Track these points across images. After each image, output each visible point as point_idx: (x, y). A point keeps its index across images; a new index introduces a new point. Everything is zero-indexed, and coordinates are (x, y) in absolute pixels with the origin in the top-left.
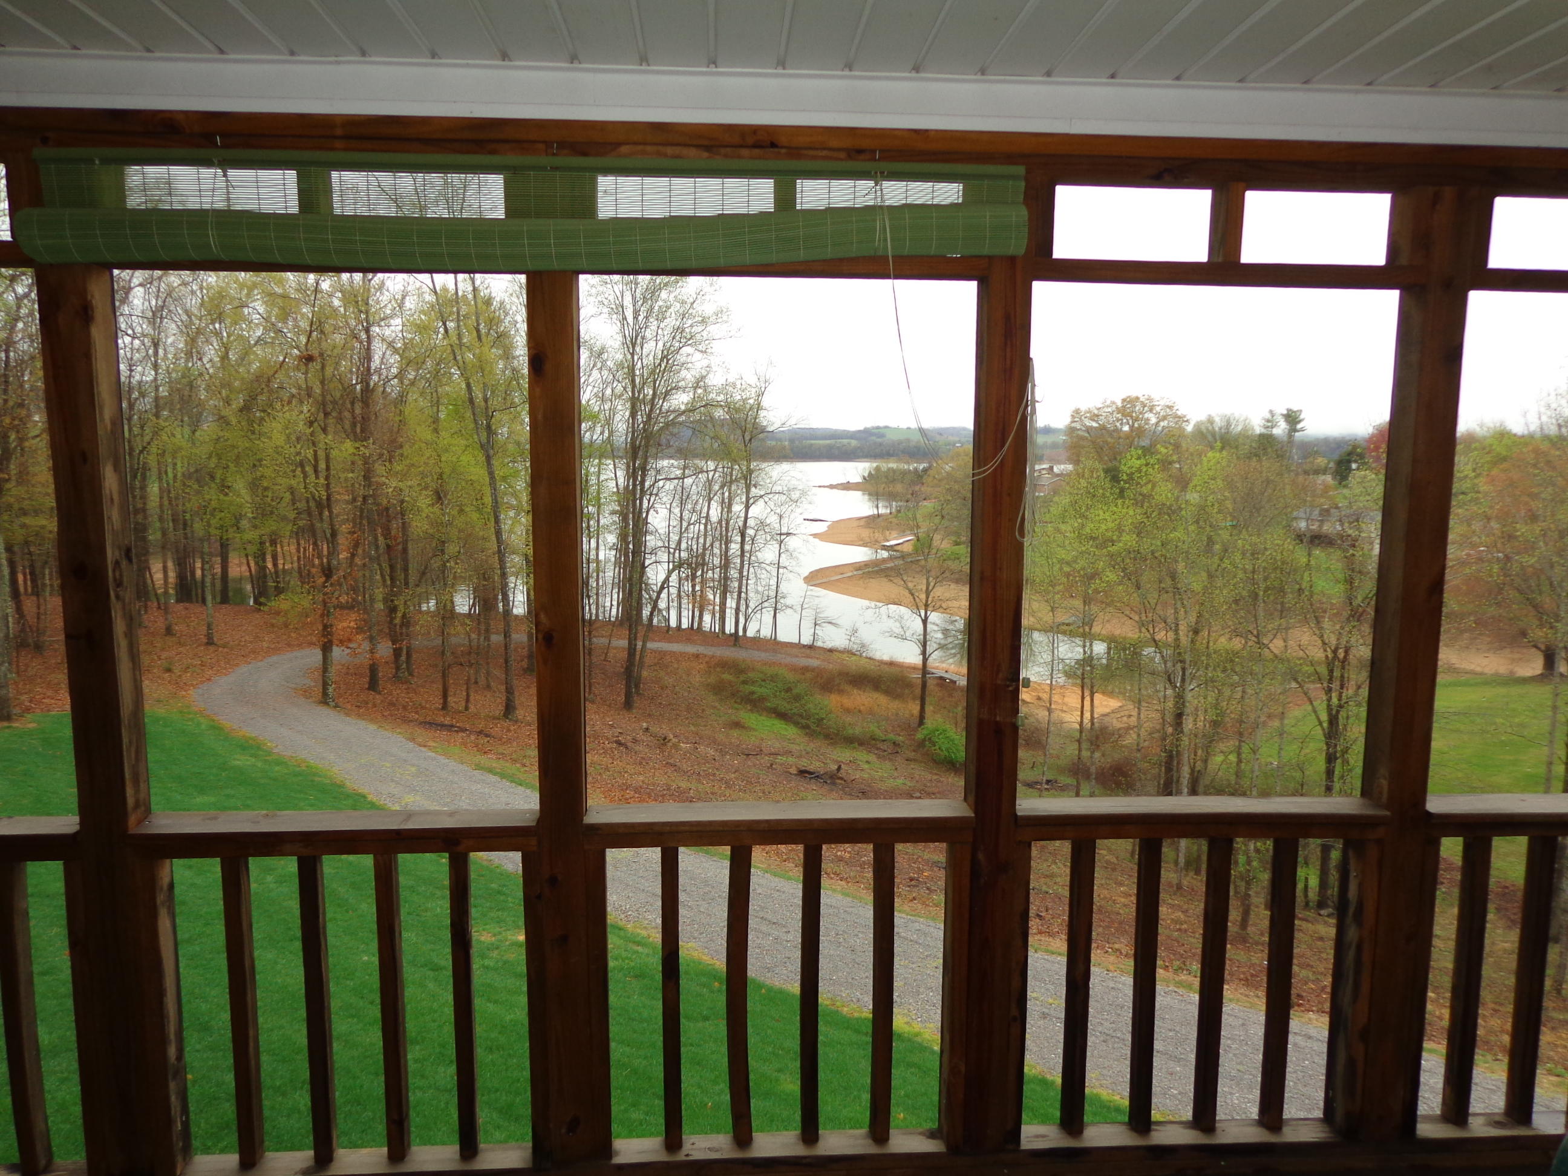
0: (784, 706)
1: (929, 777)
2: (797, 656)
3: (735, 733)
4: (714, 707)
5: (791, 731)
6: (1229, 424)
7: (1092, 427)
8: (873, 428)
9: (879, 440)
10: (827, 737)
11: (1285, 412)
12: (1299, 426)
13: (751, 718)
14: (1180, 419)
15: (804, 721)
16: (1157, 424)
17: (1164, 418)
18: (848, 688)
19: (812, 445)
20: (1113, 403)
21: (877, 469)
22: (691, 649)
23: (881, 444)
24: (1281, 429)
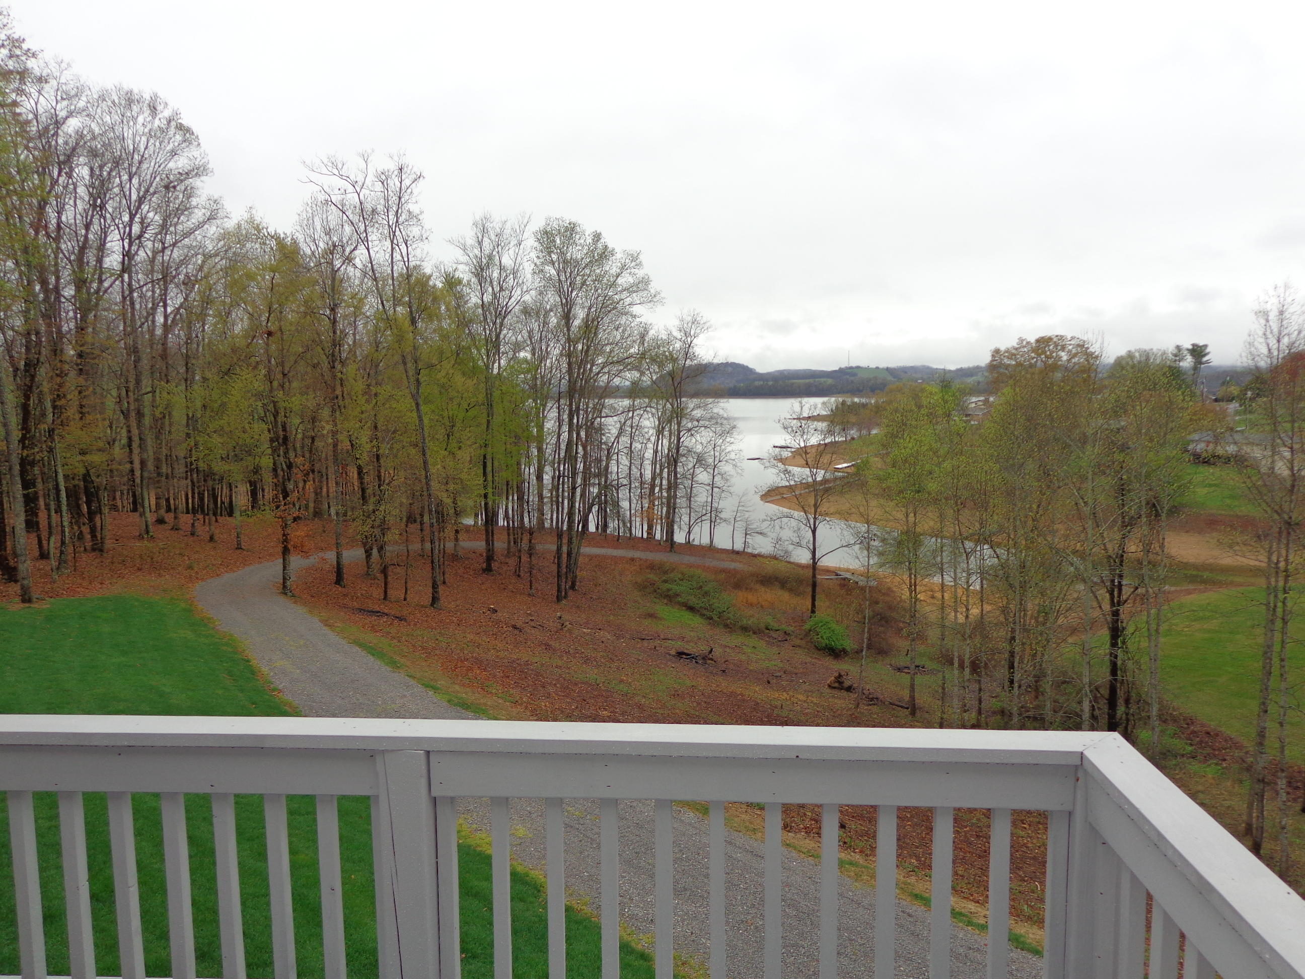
0: (693, 601)
1: (809, 659)
2: (723, 560)
3: (647, 622)
4: (636, 601)
5: (696, 621)
6: (1148, 358)
7: (1009, 365)
8: (847, 368)
9: (852, 378)
10: (726, 626)
11: (1190, 347)
12: (1205, 359)
13: (662, 609)
14: (1090, 356)
15: (708, 614)
16: (1069, 361)
17: (1075, 355)
18: (758, 586)
19: (793, 384)
20: (1028, 343)
21: (843, 403)
22: (630, 554)
23: (852, 382)
24: (1187, 362)
